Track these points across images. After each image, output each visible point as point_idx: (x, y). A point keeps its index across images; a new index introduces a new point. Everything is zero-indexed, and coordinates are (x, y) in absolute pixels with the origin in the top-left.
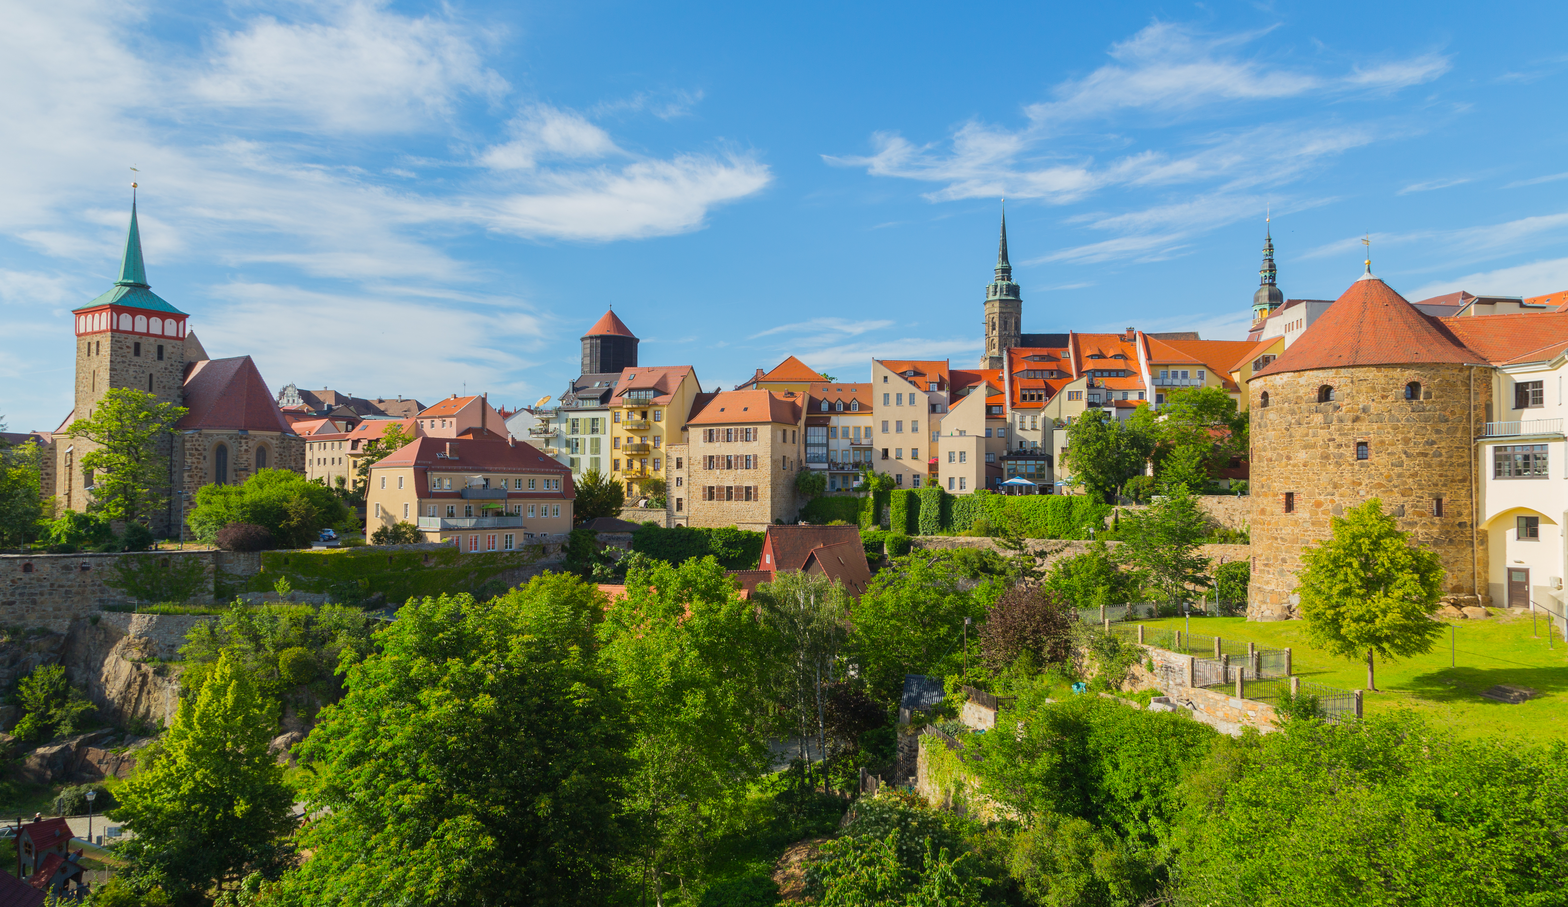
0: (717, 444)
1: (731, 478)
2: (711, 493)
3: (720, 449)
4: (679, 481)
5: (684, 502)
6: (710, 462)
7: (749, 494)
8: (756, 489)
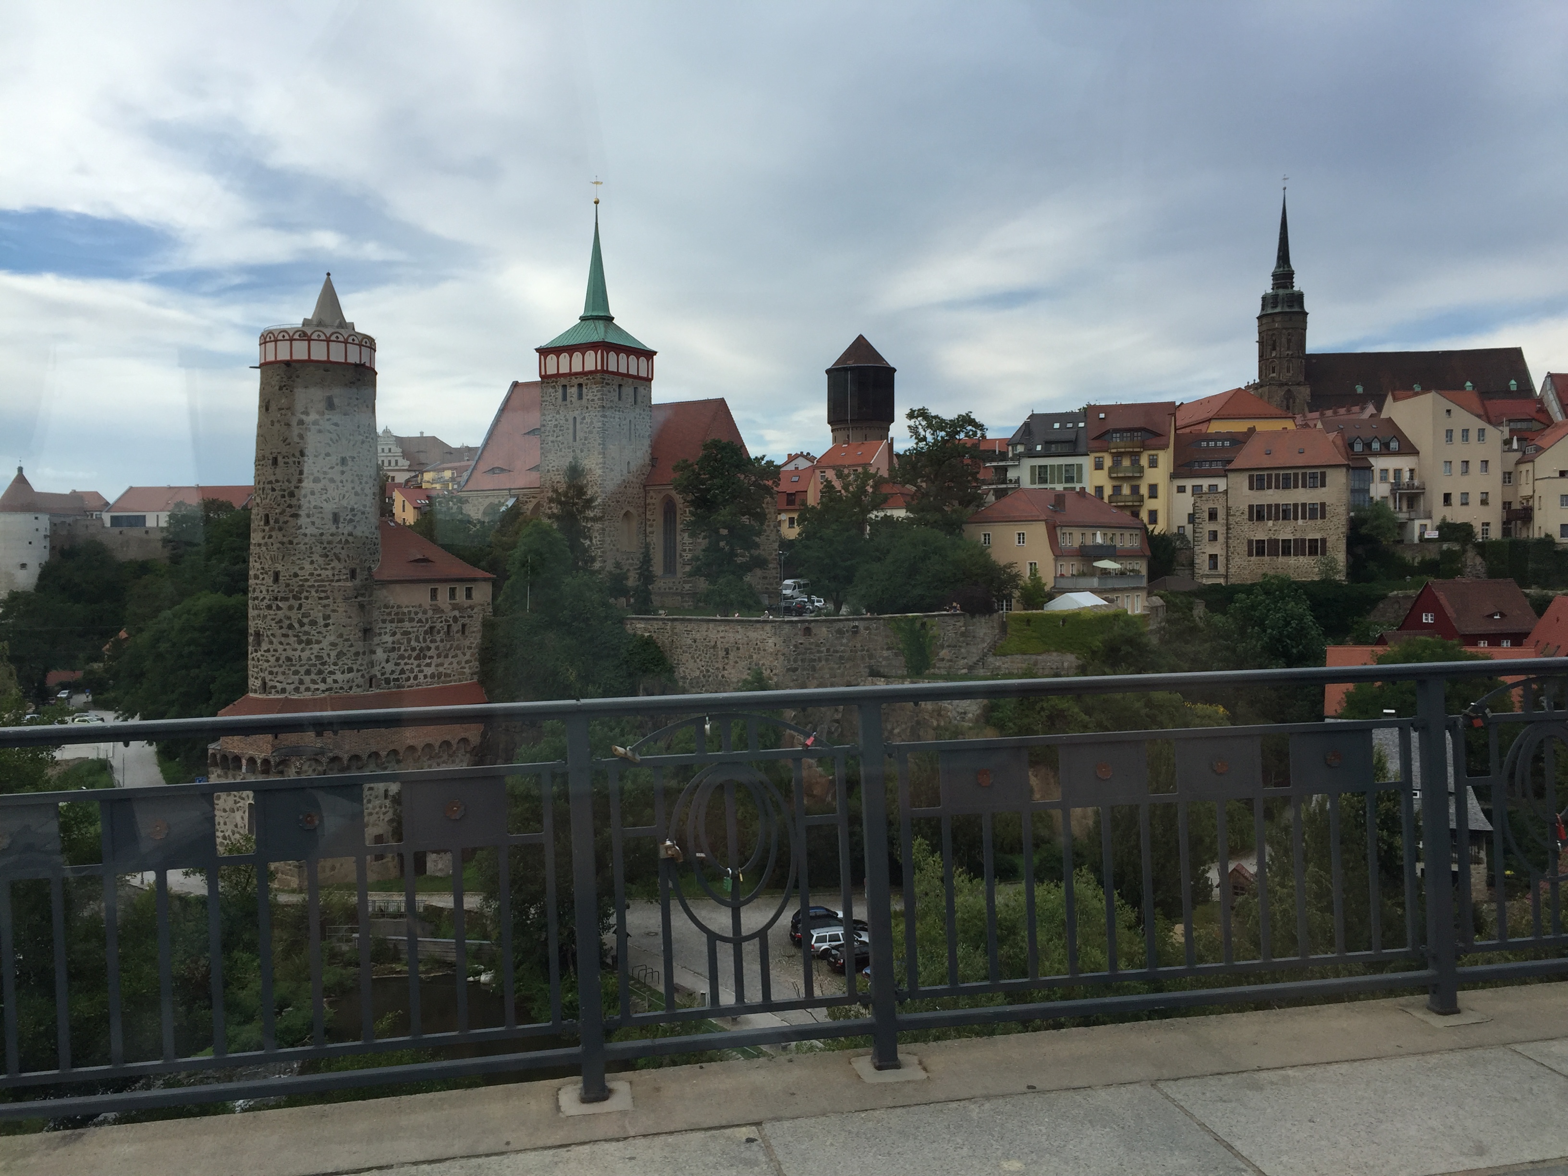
0: (1270, 492)
1: (1289, 529)
2: (1259, 548)
3: (1272, 497)
4: (1214, 536)
5: (1221, 561)
6: (1258, 514)
7: (1315, 547)
8: (1324, 541)
